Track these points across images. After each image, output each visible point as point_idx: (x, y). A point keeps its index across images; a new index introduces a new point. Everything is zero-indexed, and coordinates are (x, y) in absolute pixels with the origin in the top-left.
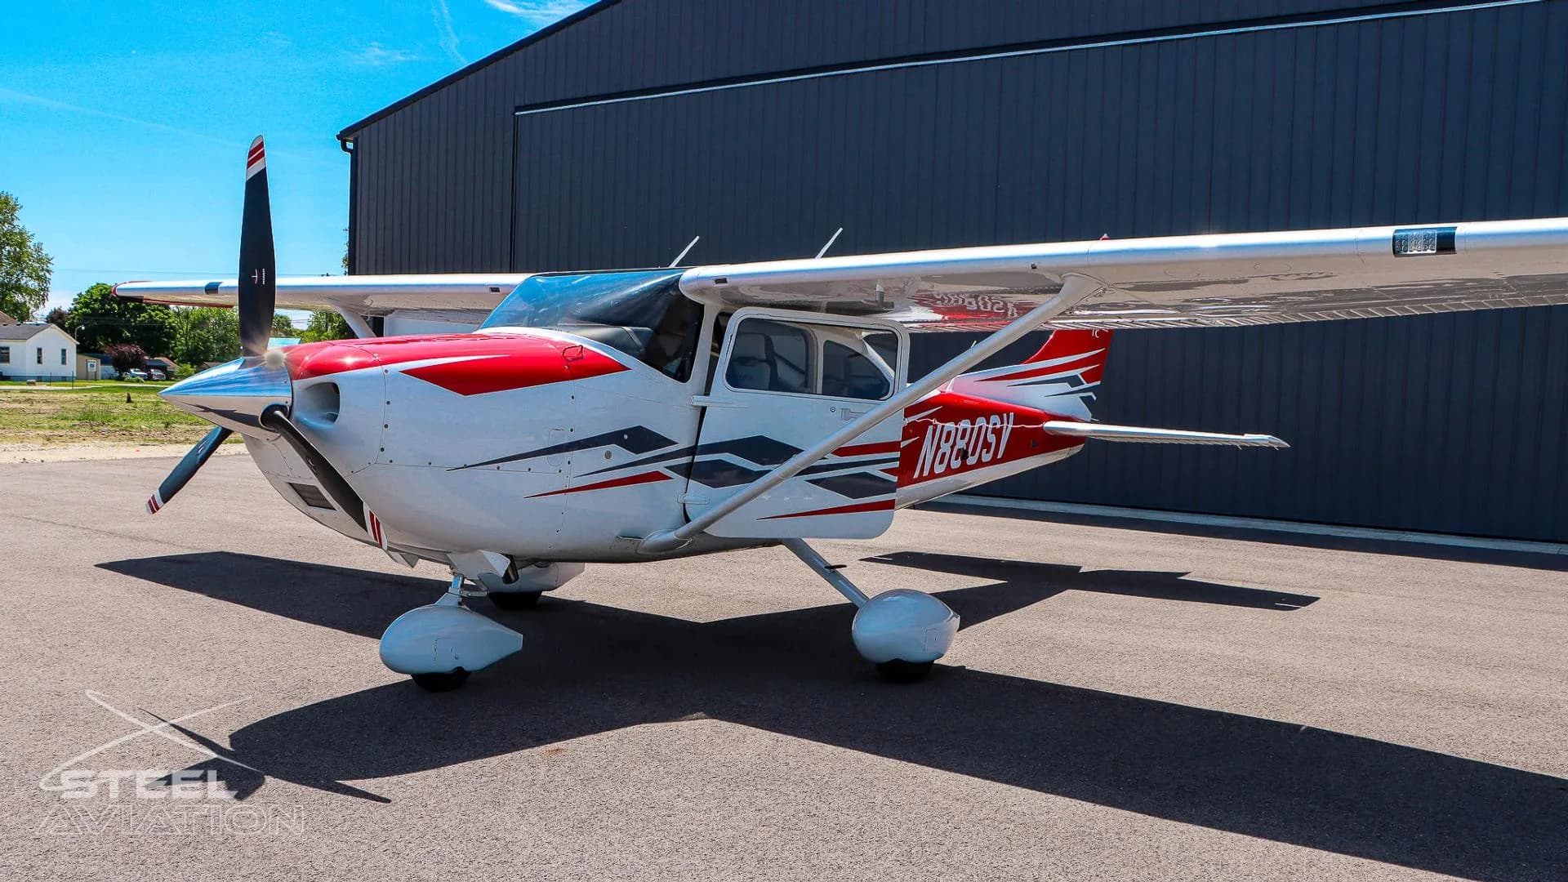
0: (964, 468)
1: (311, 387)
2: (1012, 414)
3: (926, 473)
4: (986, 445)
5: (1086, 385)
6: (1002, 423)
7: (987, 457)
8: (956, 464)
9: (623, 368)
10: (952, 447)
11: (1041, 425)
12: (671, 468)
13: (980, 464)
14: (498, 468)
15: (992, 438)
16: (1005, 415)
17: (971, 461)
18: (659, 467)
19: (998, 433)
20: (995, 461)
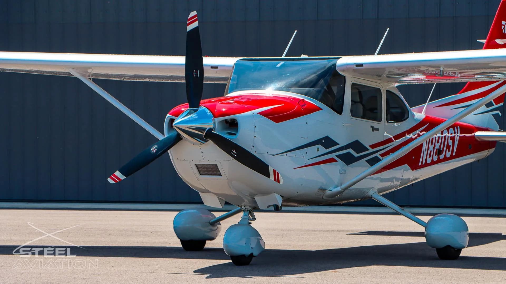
0: (439, 161)
1: (220, 122)
2: (459, 127)
3: (424, 163)
4: (448, 147)
5: (495, 106)
6: (455, 133)
7: (448, 155)
8: (435, 158)
9: (320, 109)
10: (434, 148)
11: (473, 134)
12: (337, 156)
13: (446, 159)
14: (286, 155)
15: (450, 143)
16: (456, 128)
17: (442, 157)
18: (333, 156)
19: (453, 139)
20: (452, 157)
